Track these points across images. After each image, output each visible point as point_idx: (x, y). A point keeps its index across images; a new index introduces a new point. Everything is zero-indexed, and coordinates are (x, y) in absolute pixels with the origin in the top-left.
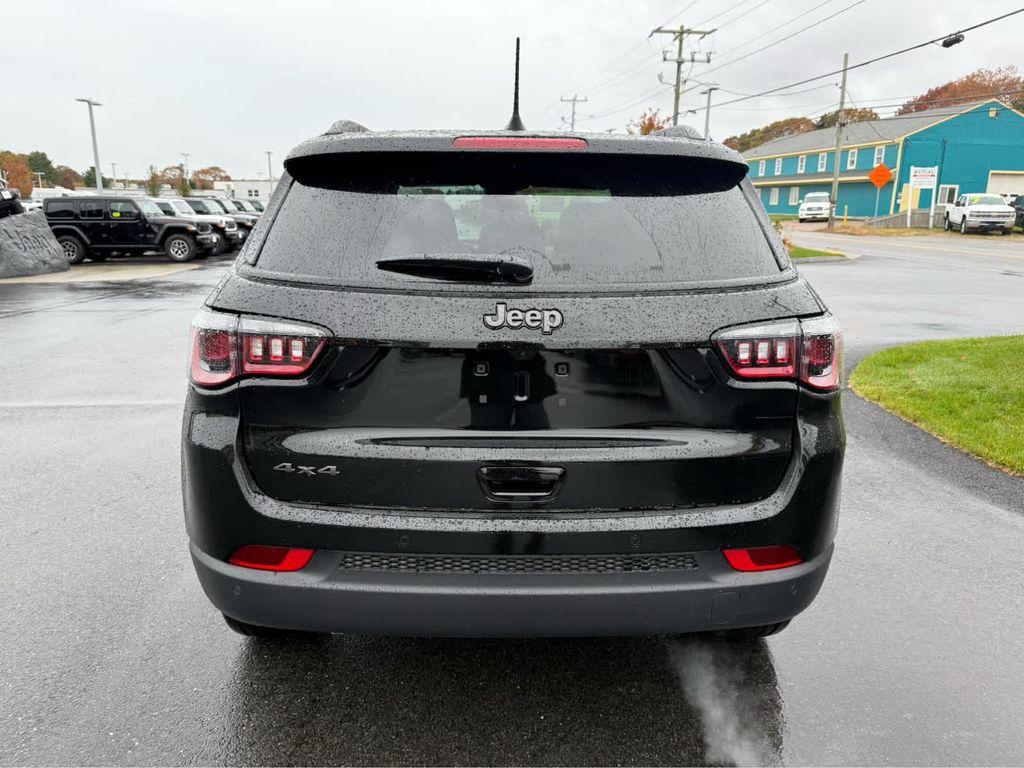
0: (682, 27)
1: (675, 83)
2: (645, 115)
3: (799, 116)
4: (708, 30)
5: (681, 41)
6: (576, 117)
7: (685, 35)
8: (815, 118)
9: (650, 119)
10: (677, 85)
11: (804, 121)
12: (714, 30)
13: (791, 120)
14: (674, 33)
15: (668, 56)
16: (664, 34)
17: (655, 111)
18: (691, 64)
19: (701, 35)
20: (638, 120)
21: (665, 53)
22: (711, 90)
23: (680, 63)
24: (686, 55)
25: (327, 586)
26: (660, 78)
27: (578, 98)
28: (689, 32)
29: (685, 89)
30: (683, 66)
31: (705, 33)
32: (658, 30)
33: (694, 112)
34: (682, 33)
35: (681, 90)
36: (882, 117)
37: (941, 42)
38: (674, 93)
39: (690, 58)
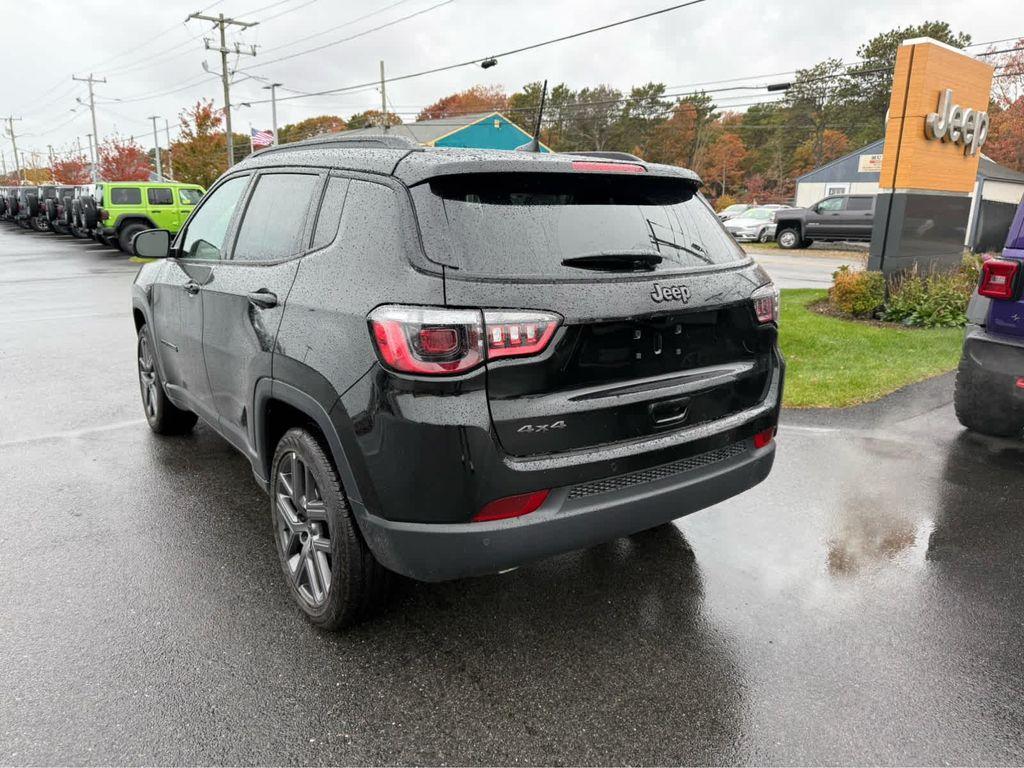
0: (221, 15)
1: (222, 74)
2: (199, 104)
3: (331, 114)
4: (250, 22)
5: (222, 30)
6: (95, 99)
7: (225, 24)
8: (346, 118)
9: (204, 110)
10: (225, 76)
11: (336, 119)
12: (256, 24)
13: (324, 117)
14: (213, 20)
15: (211, 45)
16: (203, 21)
17: (209, 102)
18: (236, 55)
19: (241, 27)
20: (191, 109)
21: (207, 40)
22: (274, 85)
23: (224, 54)
24: (229, 46)
25: (562, 516)
26: (205, 65)
27: (94, 78)
28: (230, 21)
29: (234, 80)
30: (227, 55)
31: (246, 26)
32: (196, 16)
33: (248, 105)
34: (222, 22)
35: (229, 82)
36: (405, 122)
37: (480, 63)
38: (222, 84)
39: (233, 48)
